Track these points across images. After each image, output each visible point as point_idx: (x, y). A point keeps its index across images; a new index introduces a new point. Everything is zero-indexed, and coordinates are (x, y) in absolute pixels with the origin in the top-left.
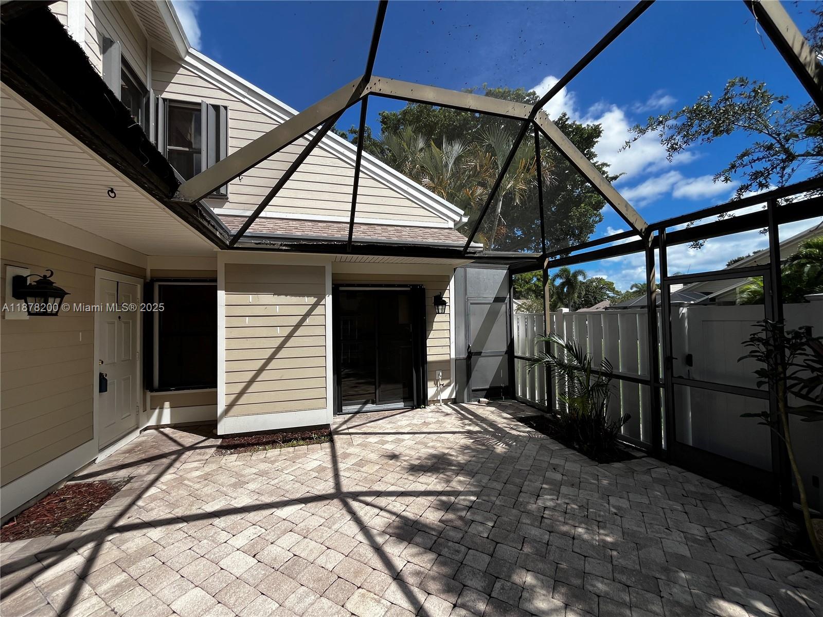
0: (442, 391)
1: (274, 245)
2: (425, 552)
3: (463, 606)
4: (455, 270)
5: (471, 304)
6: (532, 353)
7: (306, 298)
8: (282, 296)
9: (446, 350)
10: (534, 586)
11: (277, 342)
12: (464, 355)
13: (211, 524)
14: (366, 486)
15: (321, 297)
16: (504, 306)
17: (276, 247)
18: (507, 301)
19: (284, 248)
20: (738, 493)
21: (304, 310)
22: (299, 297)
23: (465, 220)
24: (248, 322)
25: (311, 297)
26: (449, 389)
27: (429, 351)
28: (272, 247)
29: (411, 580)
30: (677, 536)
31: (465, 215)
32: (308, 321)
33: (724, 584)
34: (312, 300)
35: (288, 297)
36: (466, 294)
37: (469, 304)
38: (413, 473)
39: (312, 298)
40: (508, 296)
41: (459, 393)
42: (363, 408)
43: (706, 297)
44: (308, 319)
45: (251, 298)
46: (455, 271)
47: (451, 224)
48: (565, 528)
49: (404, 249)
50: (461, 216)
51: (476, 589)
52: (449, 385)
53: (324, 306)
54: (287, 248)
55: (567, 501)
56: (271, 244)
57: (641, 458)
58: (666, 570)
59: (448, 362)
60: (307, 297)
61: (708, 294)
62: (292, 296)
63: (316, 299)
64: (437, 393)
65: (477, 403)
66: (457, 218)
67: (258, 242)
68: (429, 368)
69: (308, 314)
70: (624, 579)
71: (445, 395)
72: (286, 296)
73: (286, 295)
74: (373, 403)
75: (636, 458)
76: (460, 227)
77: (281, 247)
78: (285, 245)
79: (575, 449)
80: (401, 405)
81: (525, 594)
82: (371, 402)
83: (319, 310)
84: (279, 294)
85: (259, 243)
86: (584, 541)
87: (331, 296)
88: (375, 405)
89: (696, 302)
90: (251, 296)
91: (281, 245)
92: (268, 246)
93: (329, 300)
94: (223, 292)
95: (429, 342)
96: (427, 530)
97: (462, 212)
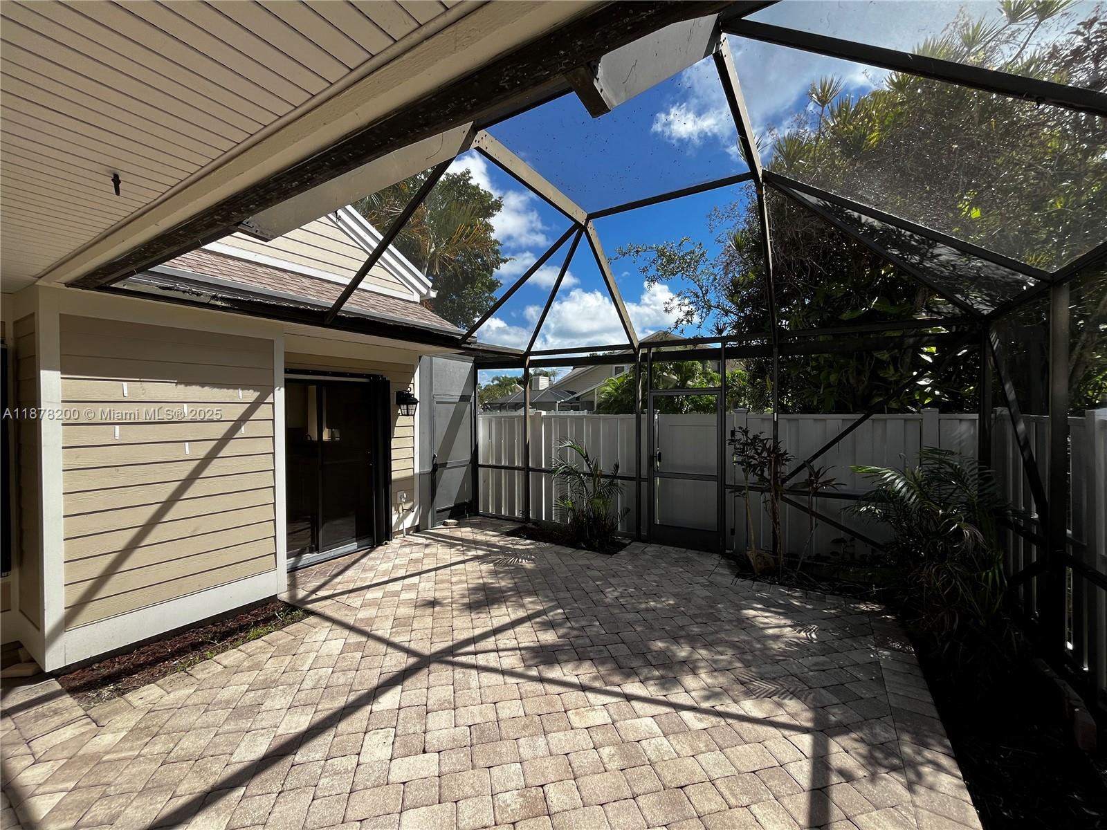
0: (405, 517)
1: (198, 295)
2: (581, 663)
3: (647, 679)
4: (420, 357)
5: (437, 403)
6: (499, 459)
7: (240, 392)
8: (194, 387)
9: (409, 464)
10: (668, 647)
11: (184, 470)
12: (428, 469)
13: (292, 766)
14: (446, 639)
15: (266, 391)
16: (469, 405)
17: (202, 299)
18: (472, 400)
19: (219, 303)
20: (698, 552)
21: (236, 412)
22: (228, 389)
23: (433, 294)
24: (120, 435)
25: (249, 389)
26: (412, 515)
27: (395, 466)
28: (194, 298)
29: (597, 684)
30: (697, 587)
31: (434, 288)
32: (243, 430)
33: (737, 602)
34: (251, 395)
35: (206, 388)
36: (432, 390)
37: (435, 402)
38: (480, 611)
39: (251, 391)
40: (473, 395)
41: (423, 518)
42: (299, 562)
43: (572, 397)
44: (243, 428)
45: (126, 388)
46: (420, 359)
47: (417, 298)
48: (643, 606)
49: (401, 329)
50: (428, 288)
51: (641, 666)
52: (411, 510)
53: (271, 405)
54: (223, 304)
55: (624, 588)
56: (193, 293)
57: (630, 544)
58: (711, 607)
59: (411, 478)
60: (242, 389)
61: (573, 393)
62: (214, 387)
63: (259, 393)
64: (401, 521)
65: (442, 526)
66: (424, 291)
67: (164, 285)
68: (393, 488)
69: (245, 418)
70: (699, 620)
71: (408, 523)
72: (203, 387)
73: (203, 385)
74: (311, 552)
75: (627, 545)
76: (426, 302)
77: (213, 302)
78: (222, 299)
79: (584, 549)
80: (353, 546)
81: (669, 654)
82: (308, 551)
83: (263, 411)
84: (187, 384)
85: (170, 289)
86: (660, 609)
87: (283, 390)
88: (316, 554)
89: (567, 400)
90: (125, 384)
91: (214, 297)
92: (187, 296)
93: (280, 395)
94: (57, 374)
95: (394, 454)
96: (561, 648)
97: (430, 284)
